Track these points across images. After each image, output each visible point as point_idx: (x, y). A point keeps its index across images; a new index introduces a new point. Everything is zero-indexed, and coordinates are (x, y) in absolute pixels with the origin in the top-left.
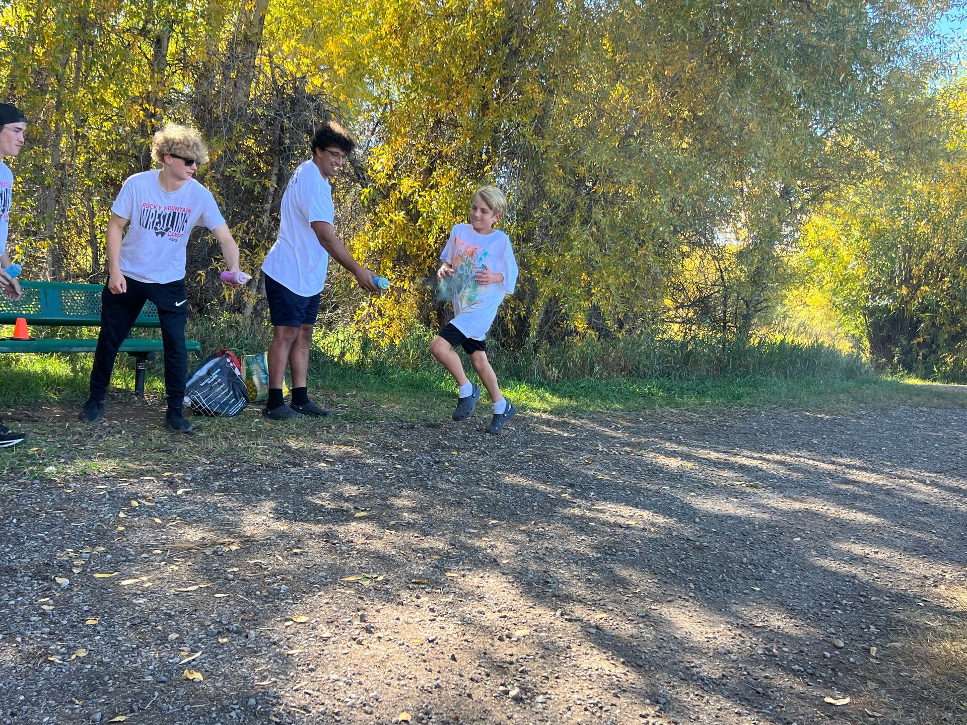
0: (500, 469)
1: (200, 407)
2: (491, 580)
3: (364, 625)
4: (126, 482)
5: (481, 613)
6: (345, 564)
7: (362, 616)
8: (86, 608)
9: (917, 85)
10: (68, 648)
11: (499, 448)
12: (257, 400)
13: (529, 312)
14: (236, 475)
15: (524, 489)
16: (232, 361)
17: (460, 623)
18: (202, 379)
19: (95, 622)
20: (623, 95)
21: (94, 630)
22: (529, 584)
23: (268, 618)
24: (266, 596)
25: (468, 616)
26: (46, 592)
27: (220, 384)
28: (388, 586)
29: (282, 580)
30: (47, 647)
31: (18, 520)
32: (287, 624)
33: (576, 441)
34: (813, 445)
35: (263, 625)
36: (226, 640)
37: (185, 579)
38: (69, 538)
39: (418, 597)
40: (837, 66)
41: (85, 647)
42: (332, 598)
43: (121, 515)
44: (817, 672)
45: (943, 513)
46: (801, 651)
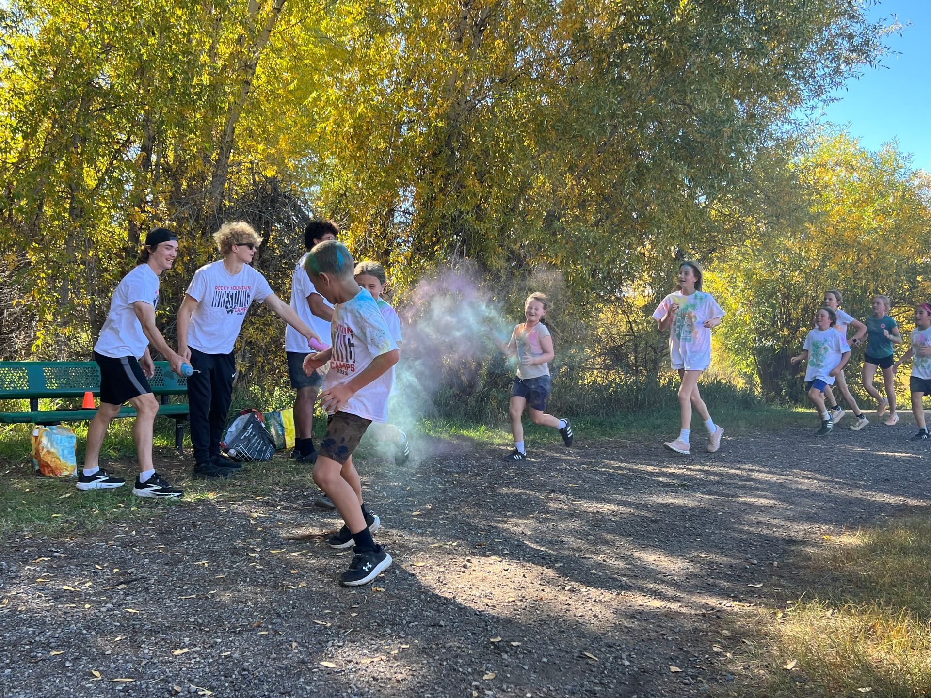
0: (495, 484)
1: (243, 456)
8: (283, 566)
9: (781, 162)
15: (520, 495)
16: (258, 417)
18: (241, 433)
19: (296, 572)
20: (544, 183)
21: (300, 575)
26: (249, 560)
32: (413, 567)
34: (723, 458)
38: (231, 535)
40: (717, 157)
41: (302, 582)
42: (431, 554)
43: (252, 522)
44: (743, 575)
45: (820, 495)
46: (732, 566)
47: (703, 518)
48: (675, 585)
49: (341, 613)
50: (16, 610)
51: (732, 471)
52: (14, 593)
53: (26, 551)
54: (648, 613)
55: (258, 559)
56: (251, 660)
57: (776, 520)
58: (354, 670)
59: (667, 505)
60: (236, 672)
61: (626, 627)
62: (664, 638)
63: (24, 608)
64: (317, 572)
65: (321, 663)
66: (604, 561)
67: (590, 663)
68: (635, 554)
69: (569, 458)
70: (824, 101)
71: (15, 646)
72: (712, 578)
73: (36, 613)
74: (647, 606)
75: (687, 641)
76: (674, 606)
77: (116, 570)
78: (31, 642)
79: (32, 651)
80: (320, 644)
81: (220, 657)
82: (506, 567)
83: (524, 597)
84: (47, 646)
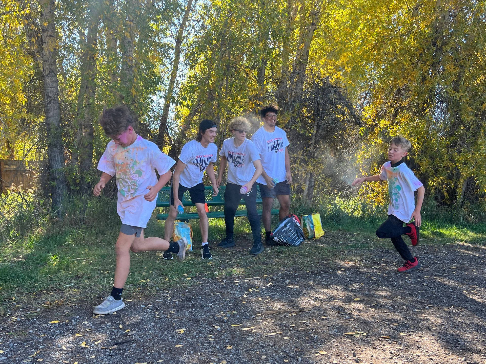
0: (436, 276)
1: (282, 242)
2: (425, 339)
3: (355, 358)
4: (247, 279)
5: (418, 356)
6: (347, 325)
7: (354, 354)
8: (227, 341)
10: (219, 359)
11: (436, 263)
12: (309, 237)
13: (456, 186)
14: (297, 277)
15: (449, 287)
16: (296, 219)
17: (406, 360)
18: (282, 228)
19: (230, 348)
21: (230, 352)
22: (447, 341)
23: (308, 351)
24: (307, 340)
25: (411, 357)
26: (211, 332)
27: (291, 230)
28: (369, 339)
29: (316, 332)
30: (210, 358)
31: (202, 297)
32: (317, 355)
33: (484, 259)
35: (305, 355)
36: (287, 361)
37: (271, 329)
38: (222, 306)
39: (384, 345)
41: (226, 359)
42: (339, 343)
43: (244, 296)
55: (217, 332)
77: (128, 330)
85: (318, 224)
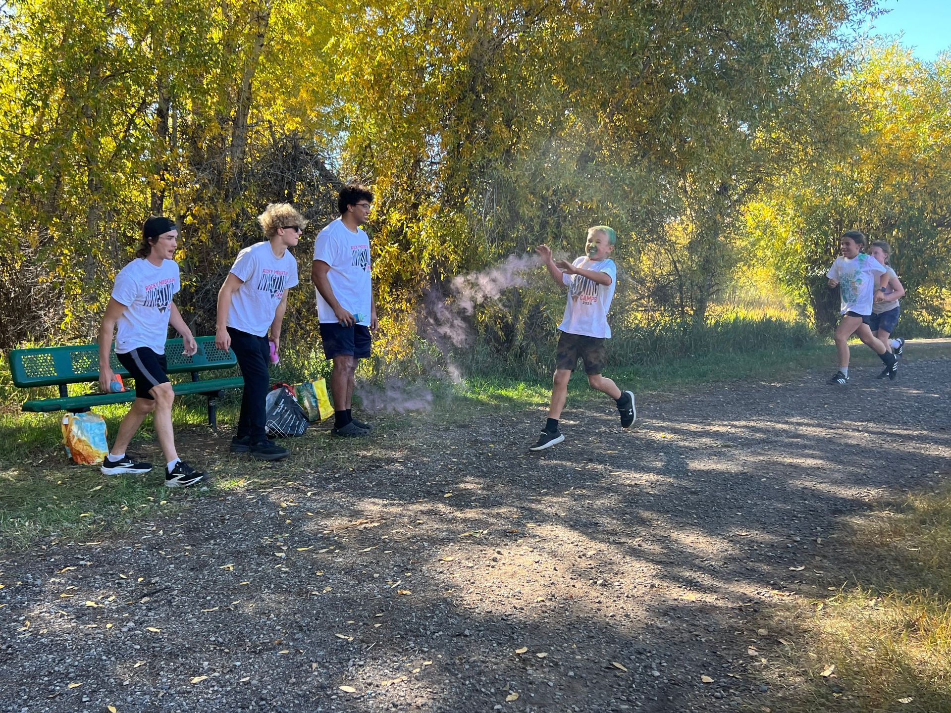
1: (277, 432)
4: (265, 492)
8: (309, 567)
9: (829, 81)
10: (318, 587)
12: (313, 420)
13: (516, 318)
14: (340, 478)
15: (556, 467)
19: (322, 573)
21: (325, 577)
23: (428, 561)
24: (417, 549)
26: (275, 562)
27: (286, 411)
28: (493, 536)
29: (421, 539)
30: (305, 588)
32: (441, 562)
33: (582, 426)
34: (770, 410)
35: (427, 564)
36: (409, 574)
38: (259, 531)
39: (516, 540)
40: (757, 86)
41: (327, 586)
42: (460, 546)
43: (281, 513)
44: (784, 556)
45: (870, 450)
46: (773, 546)
47: (746, 486)
48: (713, 572)
49: (364, 624)
50: (37, 634)
51: (779, 426)
52: (37, 612)
53: (53, 560)
54: (683, 609)
55: (284, 560)
56: (269, 687)
57: (823, 485)
58: (373, 695)
59: (707, 472)
60: (253, 703)
61: (658, 628)
62: (697, 640)
63: (45, 631)
64: (343, 572)
65: (341, 688)
66: (639, 545)
67: (618, 674)
68: (672, 534)
69: (609, 418)
70: (872, 14)
71: (34, 678)
72: (752, 561)
73: (57, 636)
74: (682, 600)
75: (722, 642)
76: (710, 599)
77: (140, 579)
78: (50, 672)
79: (50, 683)
80: (341, 663)
81: (238, 683)
82: (538, 558)
83: (553, 596)
84: (66, 677)
85: (323, 395)
